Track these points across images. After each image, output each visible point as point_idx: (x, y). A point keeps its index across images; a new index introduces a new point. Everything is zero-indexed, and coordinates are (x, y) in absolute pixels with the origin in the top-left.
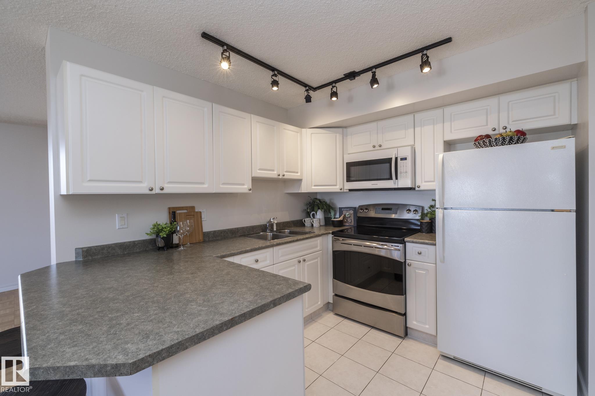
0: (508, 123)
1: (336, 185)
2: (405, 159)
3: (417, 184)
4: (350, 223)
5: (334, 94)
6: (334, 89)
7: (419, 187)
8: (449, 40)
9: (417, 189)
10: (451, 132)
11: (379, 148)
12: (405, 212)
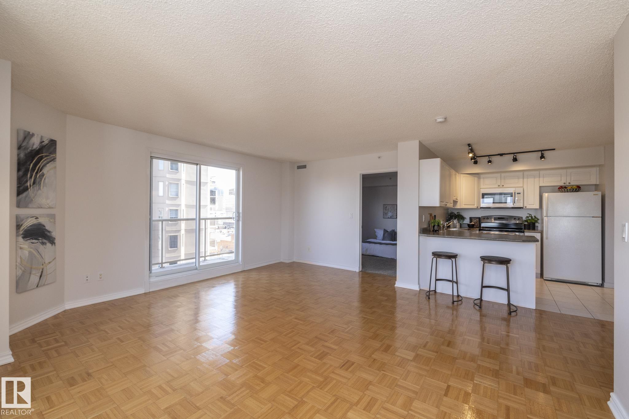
0: (571, 181)
1: (474, 205)
2: (520, 193)
3: (525, 206)
4: (477, 226)
5: (490, 162)
6: (490, 159)
7: (526, 207)
8: (554, 149)
9: (524, 208)
10: (543, 182)
11: (502, 187)
12: (513, 219)
